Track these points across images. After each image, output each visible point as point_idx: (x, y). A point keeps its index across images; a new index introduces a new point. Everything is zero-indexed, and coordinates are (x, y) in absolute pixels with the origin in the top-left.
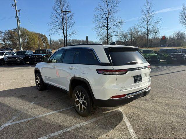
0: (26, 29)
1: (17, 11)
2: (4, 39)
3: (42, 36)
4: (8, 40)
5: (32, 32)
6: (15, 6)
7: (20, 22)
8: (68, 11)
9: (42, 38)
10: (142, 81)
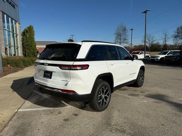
10: (51, 78)
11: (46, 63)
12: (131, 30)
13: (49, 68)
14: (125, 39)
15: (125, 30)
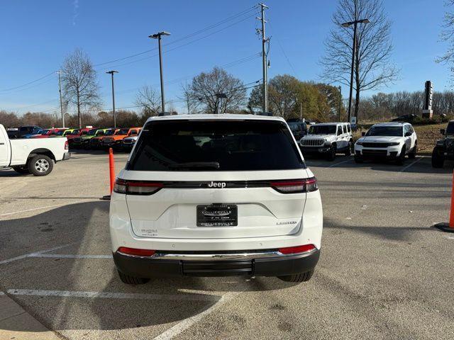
0: (293, 78)
1: (264, 41)
2: (249, 103)
3: (330, 89)
4: (257, 104)
5: (307, 82)
6: (263, 30)
7: (269, 65)
8: (361, 21)
9: (329, 95)
10: (235, 224)
11: (214, 182)
12: (110, 72)
13: (230, 196)
14: (90, 96)
15: (87, 70)
